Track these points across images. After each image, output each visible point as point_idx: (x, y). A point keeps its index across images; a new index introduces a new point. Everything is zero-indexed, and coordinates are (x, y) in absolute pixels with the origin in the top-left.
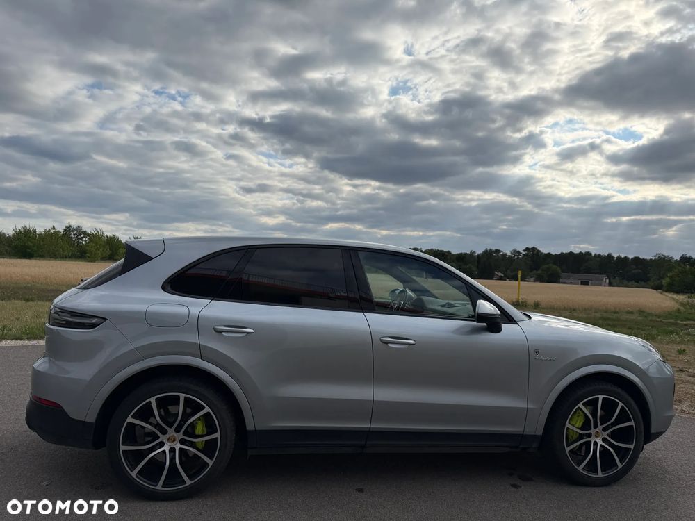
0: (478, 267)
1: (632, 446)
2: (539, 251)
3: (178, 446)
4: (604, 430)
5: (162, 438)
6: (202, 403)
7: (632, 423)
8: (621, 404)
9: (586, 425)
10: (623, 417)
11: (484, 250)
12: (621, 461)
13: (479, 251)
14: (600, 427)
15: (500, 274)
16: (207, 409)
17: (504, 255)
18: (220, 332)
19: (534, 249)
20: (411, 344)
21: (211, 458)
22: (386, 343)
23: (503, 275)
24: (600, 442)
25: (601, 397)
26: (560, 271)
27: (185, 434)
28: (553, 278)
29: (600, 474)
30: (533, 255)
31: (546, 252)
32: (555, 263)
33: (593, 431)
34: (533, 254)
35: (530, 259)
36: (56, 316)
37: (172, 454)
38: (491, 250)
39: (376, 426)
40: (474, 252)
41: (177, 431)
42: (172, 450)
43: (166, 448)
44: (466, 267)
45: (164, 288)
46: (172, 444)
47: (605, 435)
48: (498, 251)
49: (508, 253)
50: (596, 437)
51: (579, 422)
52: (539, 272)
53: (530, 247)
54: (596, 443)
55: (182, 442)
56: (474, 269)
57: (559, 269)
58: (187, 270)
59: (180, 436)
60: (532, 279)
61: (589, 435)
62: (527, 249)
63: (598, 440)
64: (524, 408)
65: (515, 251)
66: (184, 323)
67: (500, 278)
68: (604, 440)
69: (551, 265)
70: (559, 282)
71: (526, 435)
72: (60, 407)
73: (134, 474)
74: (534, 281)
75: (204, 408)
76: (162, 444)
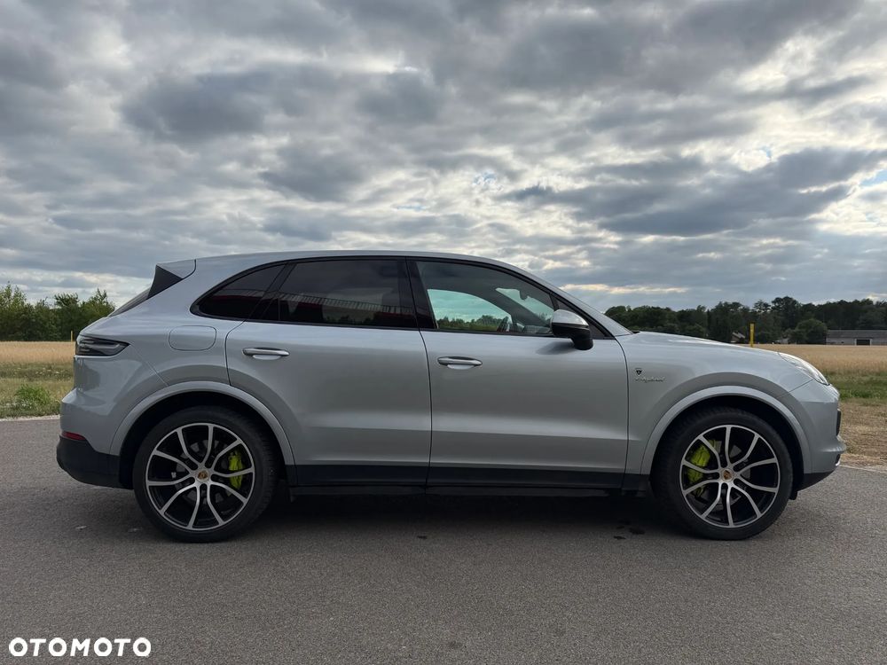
0: (708, 328)
1: (775, 490)
2: (795, 302)
3: (210, 483)
4: (737, 469)
5: (192, 474)
6: (233, 434)
7: (774, 460)
8: (757, 436)
9: (712, 463)
10: (761, 452)
11: (717, 304)
12: (761, 509)
13: (710, 306)
14: (730, 466)
15: (740, 335)
16: (239, 441)
17: (746, 310)
18: (251, 355)
19: (787, 299)
20: (476, 365)
21: (245, 496)
22: (446, 364)
23: (744, 337)
24: (731, 485)
25: (729, 428)
26: (825, 328)
27: (216, 469)
28: (816, 338)
29: (732, 525)
30: (787, 308)
31: (805, 303)
32: (818, 317)
33: (720, 470)
34: (786, 305)
35: (781, 313)
36: (82, 345)
37: (203, 492)
38: (726, 303)
39: (438, 460)
40: (704, 308)
41: (208, 465)
42: (203, 487)
43: (197, 484)
44: (692, 328)
45: (192, 310)
46: (203, 481)
47: (737, 475)
48: (736, 305)
49: (751, 307)
50: (726, 478)
51: (701, 460)
52: (797, 330)
53: (782, 297)
54: (725, 486)
55: (214, 478)
56: (703, 329)
57: (824, 326)
58: (215, 292)
59: (211, 471)
60: (786, 340)
61: (716, 476)
62: (778, 300)
63: (728, 482)
64: (624, 441)
65: (760, 303)
66: (211, 346)
67: (741, 342)
68: (737, 482)
69: (812, 319)
70: (825, 343)
71: (629, 474)
72: (84, 439)
73: (162, 512)
74: (789, 343)
75: (236, 439)
76: (192, 481)
